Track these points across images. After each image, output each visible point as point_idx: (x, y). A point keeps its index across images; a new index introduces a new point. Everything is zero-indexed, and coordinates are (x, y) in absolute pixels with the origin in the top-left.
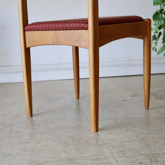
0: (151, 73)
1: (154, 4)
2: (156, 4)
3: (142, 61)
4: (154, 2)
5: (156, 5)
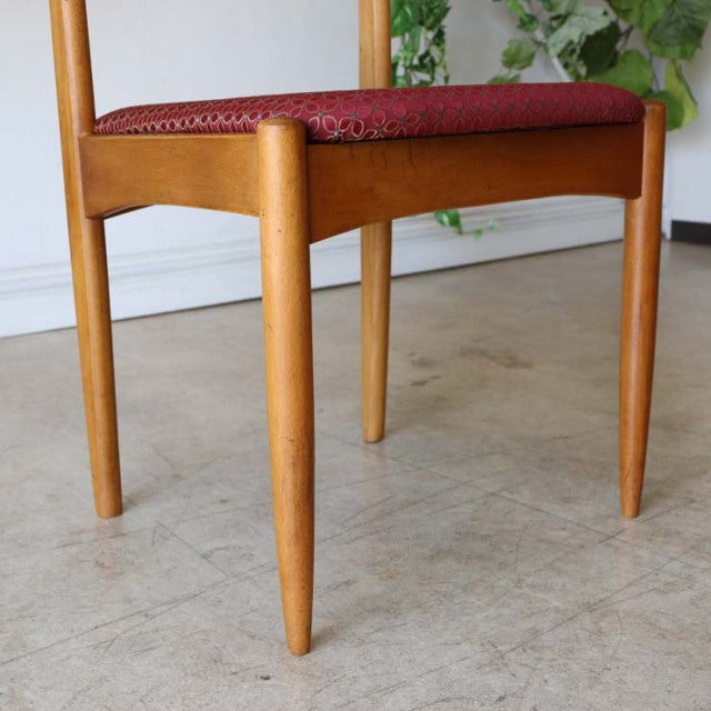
0: (394, 272)
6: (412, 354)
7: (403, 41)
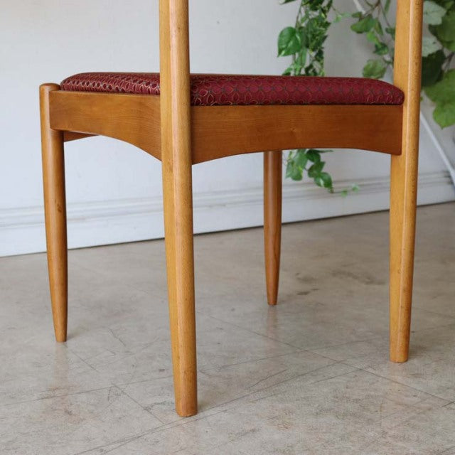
0: (284, 220)
1: (280, 52)
2: (283, 52)
3: (262, 192)
4: (281, 47)
5: (285, 55)
6: (298, 274)
7: (294, 58)
